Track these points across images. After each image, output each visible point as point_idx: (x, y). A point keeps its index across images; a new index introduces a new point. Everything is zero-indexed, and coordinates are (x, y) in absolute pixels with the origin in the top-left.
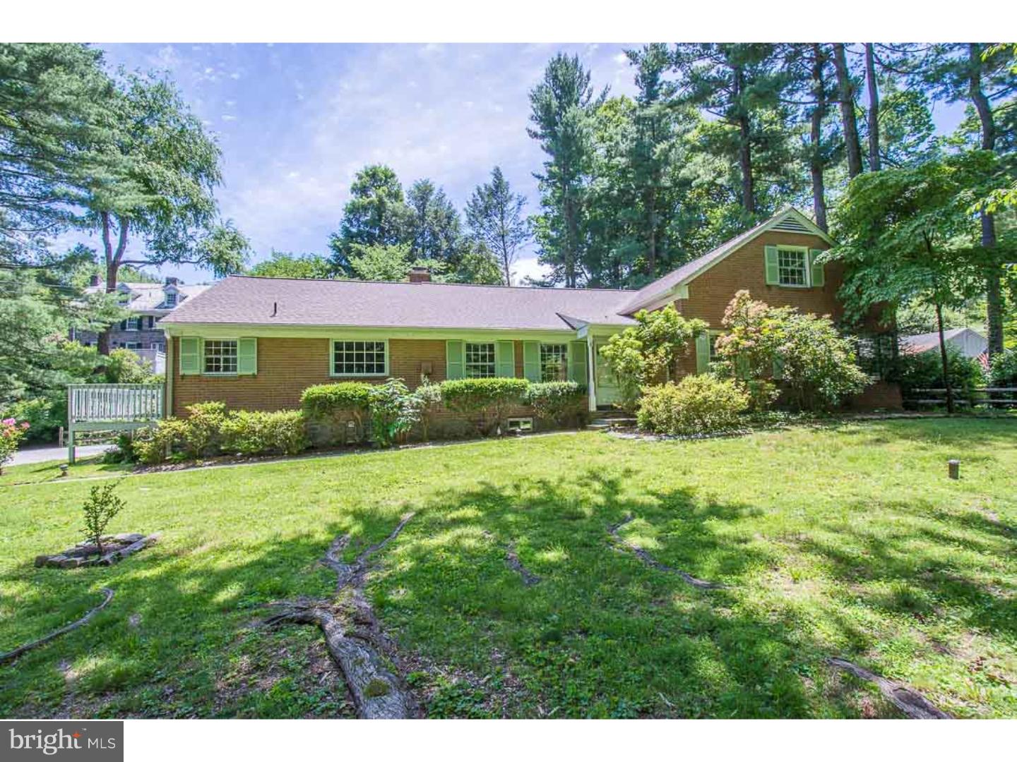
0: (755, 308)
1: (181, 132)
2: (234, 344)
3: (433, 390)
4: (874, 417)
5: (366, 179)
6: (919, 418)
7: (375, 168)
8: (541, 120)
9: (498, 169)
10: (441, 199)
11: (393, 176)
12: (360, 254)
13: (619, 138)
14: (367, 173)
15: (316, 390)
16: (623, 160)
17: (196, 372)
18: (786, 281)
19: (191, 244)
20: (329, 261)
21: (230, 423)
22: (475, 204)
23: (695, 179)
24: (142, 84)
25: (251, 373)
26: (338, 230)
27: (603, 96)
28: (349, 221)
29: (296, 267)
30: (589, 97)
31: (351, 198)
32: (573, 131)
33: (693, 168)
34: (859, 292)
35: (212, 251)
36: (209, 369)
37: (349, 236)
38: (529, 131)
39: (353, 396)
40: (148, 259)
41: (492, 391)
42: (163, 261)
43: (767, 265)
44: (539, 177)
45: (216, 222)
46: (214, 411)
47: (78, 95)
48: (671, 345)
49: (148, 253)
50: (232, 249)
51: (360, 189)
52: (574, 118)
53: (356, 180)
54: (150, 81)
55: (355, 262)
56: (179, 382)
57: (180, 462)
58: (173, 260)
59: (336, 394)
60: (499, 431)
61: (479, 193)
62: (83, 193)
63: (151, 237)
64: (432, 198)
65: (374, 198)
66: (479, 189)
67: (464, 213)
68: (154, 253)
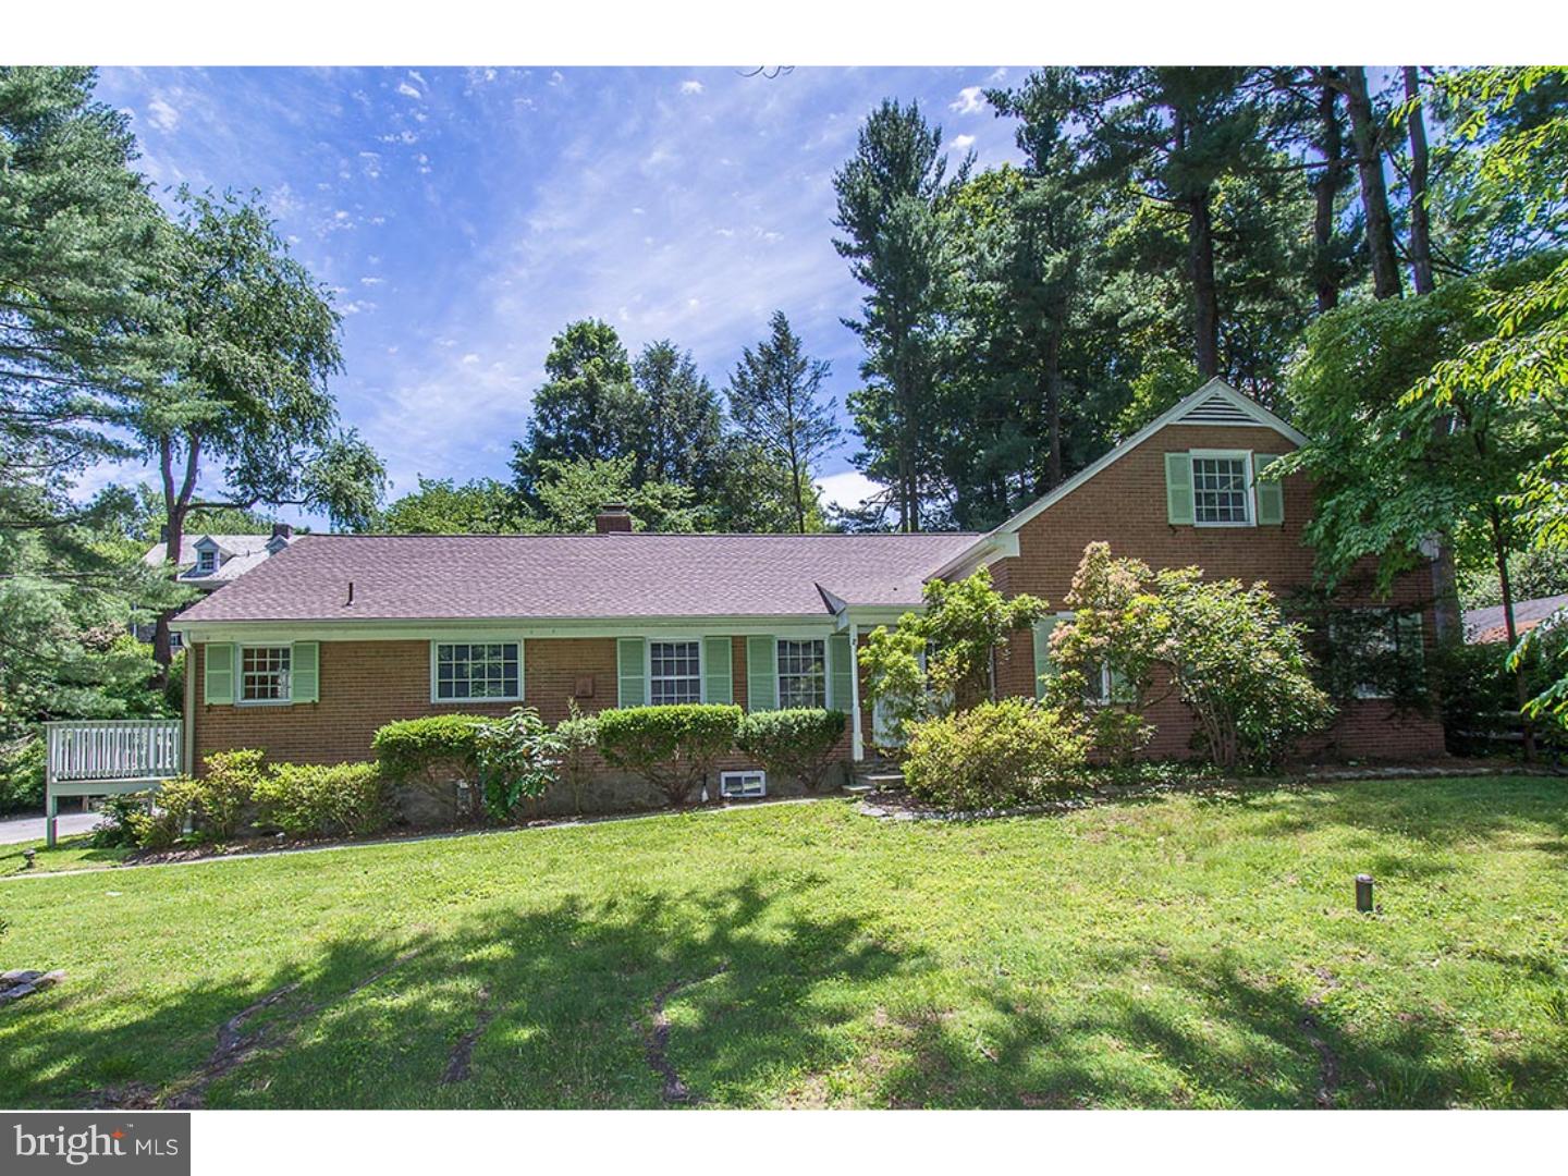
0: (1121, 574)
1: (275, 288)
2: (286, 652)
3: (584, 726)
4: (1345, 775)
5: (568, 346)
6: (1437, 775)
7: (582, 326)
8: (854, 224)
9: (781, 316)
10: (687, 375)
11: (613, 337)
12: (554, 477)
13: (984, 247)
14: (569, 337)
15: (395, 729)
16: (997, 286)
17: (228, 701)
18: (1211, 515)
19: (296, 472)
20: (510, 489)
21: (267, 785)
22: (743, 381)
23: (1123, 314)
24: (215, 213)
25: (309, 701)
26: (523, 435)
27: (963, 172)
28: (543, 419)
29: (459, 501)
30: (939, 175)
31: (545, 378)
32: (905, 241)
33: (1116, 294)
34: (1332, 535)
35: (324, 482)
36: (249, 694)
37: (543, 446)
38: (837, 244)
39: (451, 740)
40: (229, 501)
41: (677, 727)
42: (252, 502)
43: (1170, 487)
44: (852, 325)
45: (333, 434)
46: (246, 763)
47: (102, 249)
48: (970, 644)
49: (230, 491)
50: (356, 477)
51: (559, 365)
52: (907, 216)
53: (554, 350)
54: (227, 206)
55: (546, 492)
56: (204, 717)
57: (196, 847)
58: (268, 500)
59: (424, 735)
60: (705, 796)
61: (749, 361)
62: (114, 403)
63: (237, 463)
64: (676, 372)
65: (581, 379)
66: (747, 354)
67: (726, 399)
68: (238, 490)
